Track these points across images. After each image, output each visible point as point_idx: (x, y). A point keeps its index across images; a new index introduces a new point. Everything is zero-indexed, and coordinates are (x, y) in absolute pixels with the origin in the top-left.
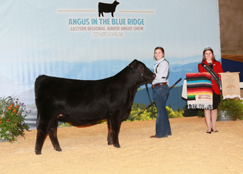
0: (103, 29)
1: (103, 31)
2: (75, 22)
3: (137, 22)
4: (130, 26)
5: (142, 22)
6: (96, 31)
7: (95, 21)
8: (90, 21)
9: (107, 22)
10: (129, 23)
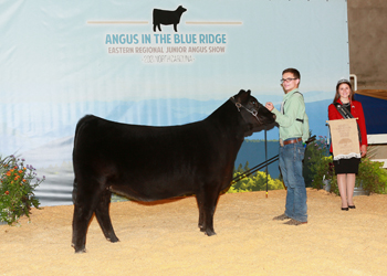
0: (160, 50)
1: (159, 54)
2: (116, 39)
3: (215, 39)
4: (203, 45)
5: (223, 40)
6: (149, 54)
7: (147, 39)
8: (139, 38)
9: (166, 39)
10: (201, 41)
